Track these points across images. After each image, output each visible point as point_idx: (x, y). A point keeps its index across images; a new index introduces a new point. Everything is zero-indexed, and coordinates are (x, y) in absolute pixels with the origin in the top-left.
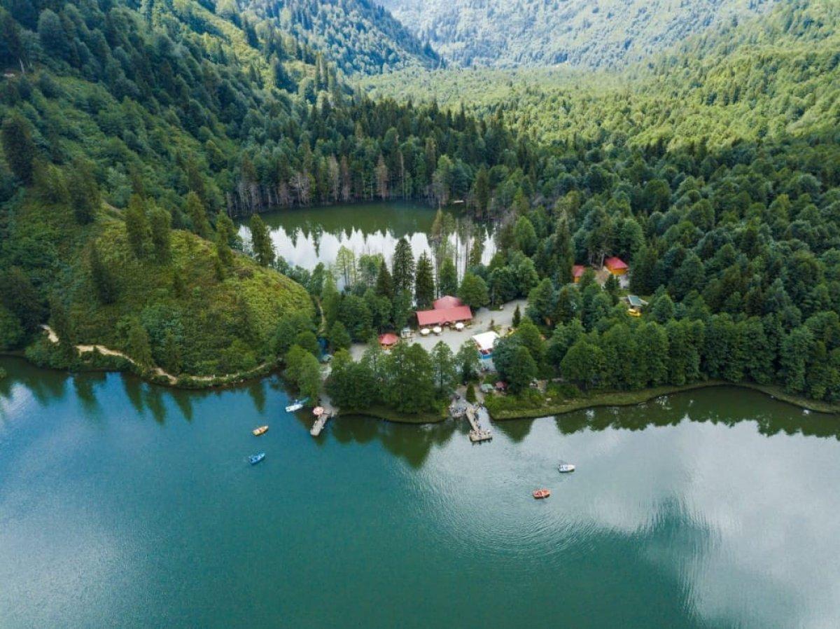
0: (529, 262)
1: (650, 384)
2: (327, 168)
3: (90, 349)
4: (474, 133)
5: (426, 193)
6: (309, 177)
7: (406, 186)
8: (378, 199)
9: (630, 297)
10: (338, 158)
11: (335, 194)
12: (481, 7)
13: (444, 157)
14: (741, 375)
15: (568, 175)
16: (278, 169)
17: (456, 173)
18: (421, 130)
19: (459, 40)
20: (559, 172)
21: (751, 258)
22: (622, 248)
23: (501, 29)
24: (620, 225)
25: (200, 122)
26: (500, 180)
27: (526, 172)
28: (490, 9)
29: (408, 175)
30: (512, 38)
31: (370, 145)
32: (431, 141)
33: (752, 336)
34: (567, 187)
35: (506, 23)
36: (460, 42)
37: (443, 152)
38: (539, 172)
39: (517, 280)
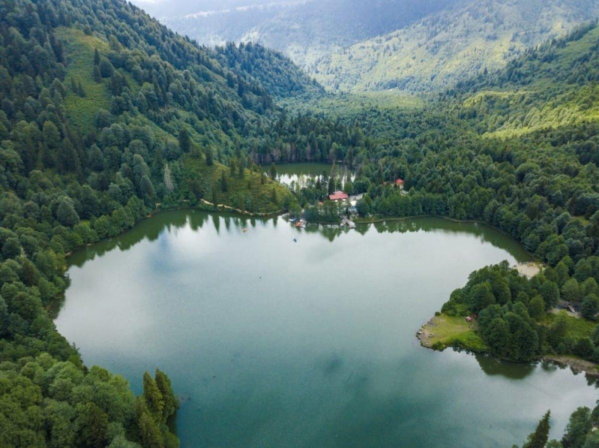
0: (368, 179)
1: (406, 215)
2: (286, 147)
3: (222, 205)
4: (347, 134)
5: (327, 158)
6: (279, 151)
7: (318, 155)
8: (306, 160)
9: (403, 191)
10: (291, 143)
11: (289, 158)
12: (344, 53)
13: (334, 143)
14: (436, 212)
15: (385, 151)
16: (266, 147)
17: (339, 150)
18: (324, 132)
19: (331, 73)
20: (381, 150)
21: (442, 176)
22: (401, 175)
23: (357, 67)
24: (401, 167)
25: (228, 128)
26: (357, 153)
27: (368, 149)
28: (350, 55)
29: (319, 150)
30: (364, 73)
31: (304, 138)
32: (329, 137)
33: (439, 199)
34: (385, 155)
35: (360, 63)
36: (332, 74)
37: (334, 141)
38: (374, 149)
39: (364, 185)
